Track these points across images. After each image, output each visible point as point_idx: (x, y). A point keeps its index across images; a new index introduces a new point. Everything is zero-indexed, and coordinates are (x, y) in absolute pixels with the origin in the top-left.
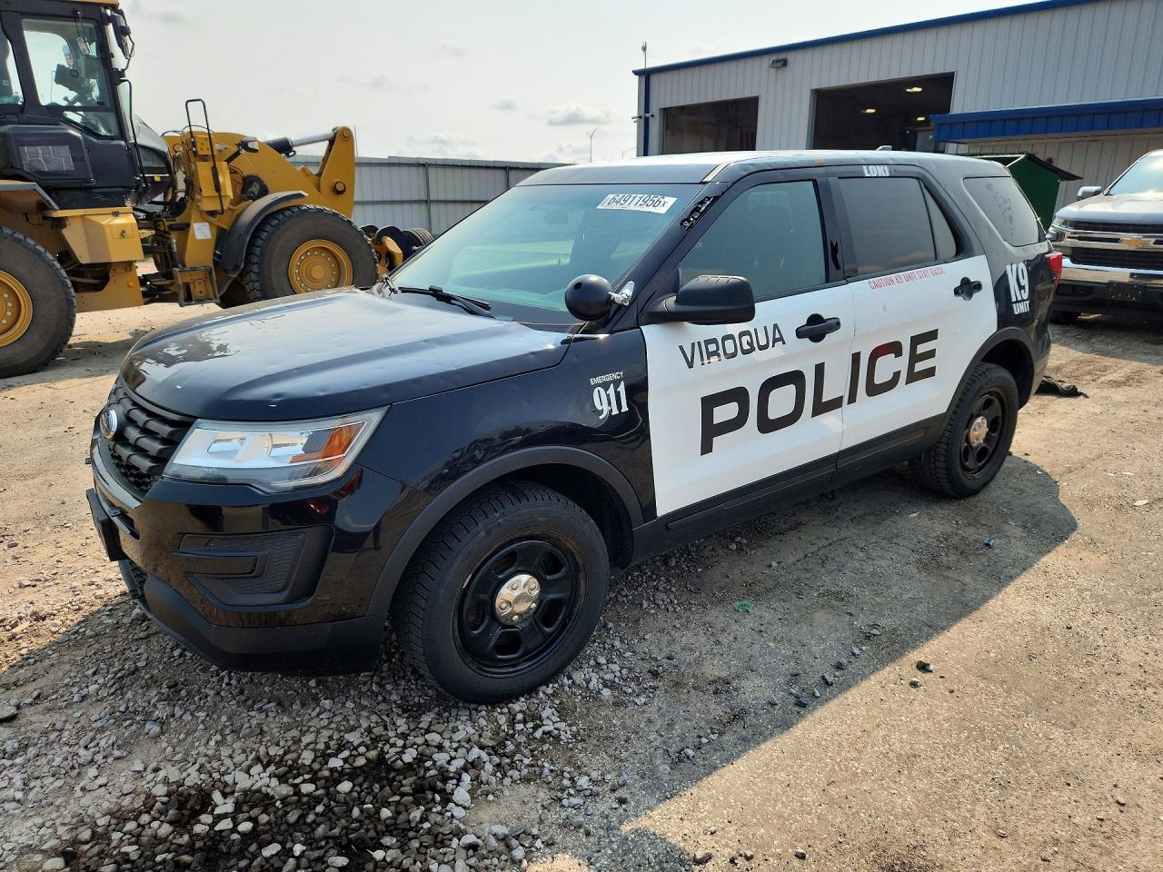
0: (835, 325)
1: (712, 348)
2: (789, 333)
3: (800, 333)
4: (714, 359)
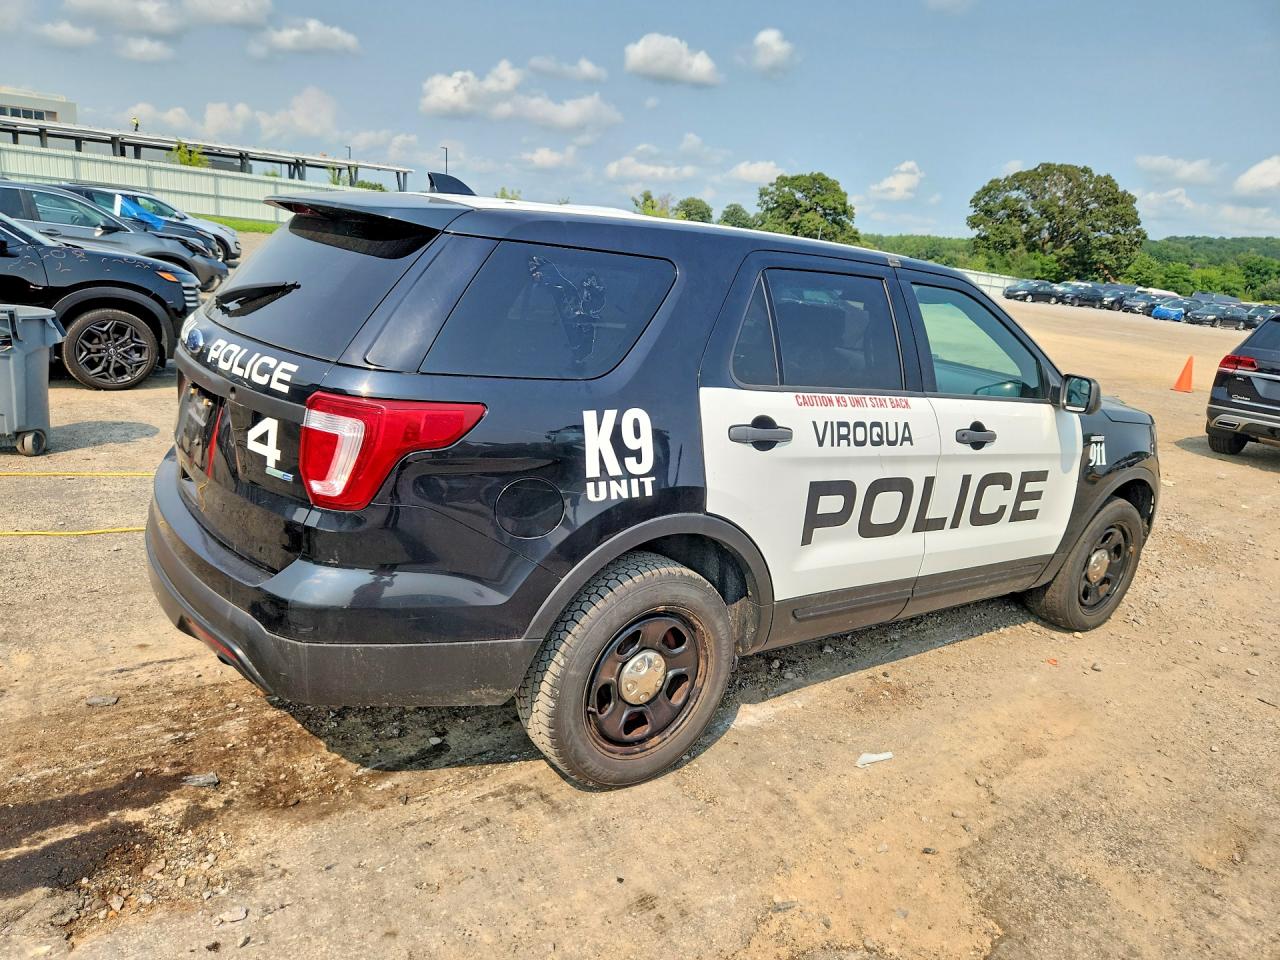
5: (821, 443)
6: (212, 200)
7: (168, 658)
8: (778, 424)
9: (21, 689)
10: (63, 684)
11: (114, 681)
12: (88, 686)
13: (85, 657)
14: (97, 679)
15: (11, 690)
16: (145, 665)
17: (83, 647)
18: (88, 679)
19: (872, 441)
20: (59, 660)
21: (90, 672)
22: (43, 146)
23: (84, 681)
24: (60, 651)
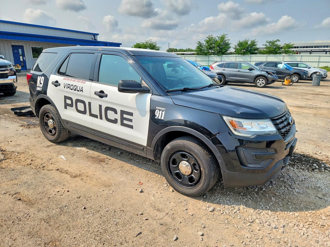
5: (65, 87)
6: (317, 63)
8: (59, 82)
19: (74, 89)
22: (310, 54)
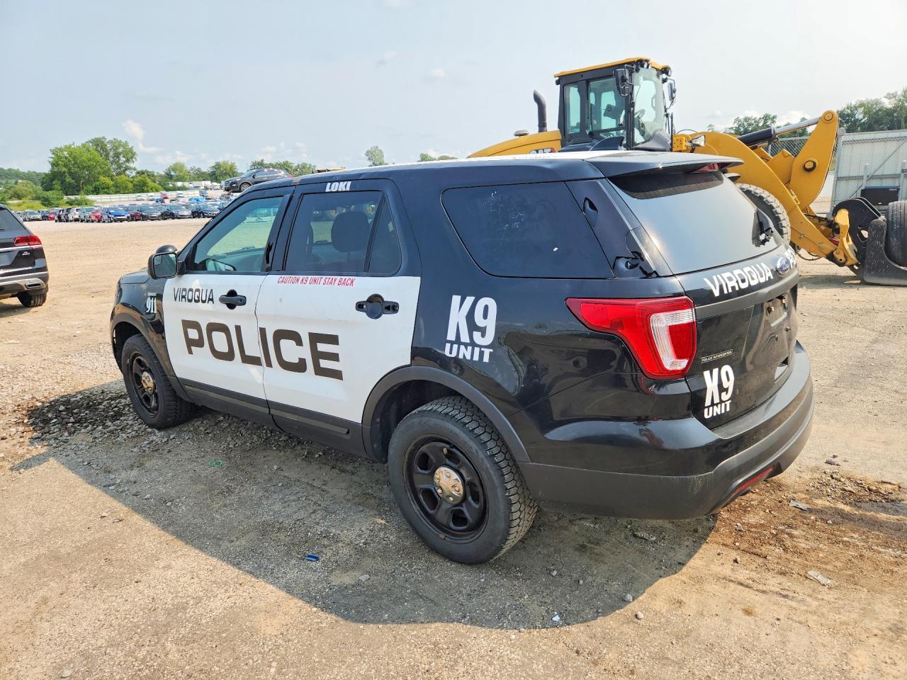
0: (243, 301)
1: (184, 293)
2: (216, 298)
3: (222, 300)
4: (184, 299)
7: (741, 587)
9: (875, 624)
10: (838, 611)
11: (798, 590)
12: (820, 597)
13: (803, 629)
14: (809, 599)
15: (884, 626)
16: (763, 592)
17: (798, 642)
18: (815, 603)
20: (827, 639)
21: (810, 609)
23: (821, 602)
24: (821, 650)
